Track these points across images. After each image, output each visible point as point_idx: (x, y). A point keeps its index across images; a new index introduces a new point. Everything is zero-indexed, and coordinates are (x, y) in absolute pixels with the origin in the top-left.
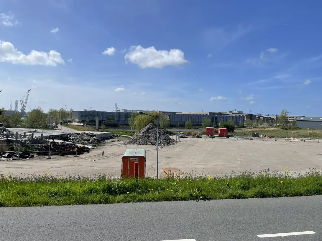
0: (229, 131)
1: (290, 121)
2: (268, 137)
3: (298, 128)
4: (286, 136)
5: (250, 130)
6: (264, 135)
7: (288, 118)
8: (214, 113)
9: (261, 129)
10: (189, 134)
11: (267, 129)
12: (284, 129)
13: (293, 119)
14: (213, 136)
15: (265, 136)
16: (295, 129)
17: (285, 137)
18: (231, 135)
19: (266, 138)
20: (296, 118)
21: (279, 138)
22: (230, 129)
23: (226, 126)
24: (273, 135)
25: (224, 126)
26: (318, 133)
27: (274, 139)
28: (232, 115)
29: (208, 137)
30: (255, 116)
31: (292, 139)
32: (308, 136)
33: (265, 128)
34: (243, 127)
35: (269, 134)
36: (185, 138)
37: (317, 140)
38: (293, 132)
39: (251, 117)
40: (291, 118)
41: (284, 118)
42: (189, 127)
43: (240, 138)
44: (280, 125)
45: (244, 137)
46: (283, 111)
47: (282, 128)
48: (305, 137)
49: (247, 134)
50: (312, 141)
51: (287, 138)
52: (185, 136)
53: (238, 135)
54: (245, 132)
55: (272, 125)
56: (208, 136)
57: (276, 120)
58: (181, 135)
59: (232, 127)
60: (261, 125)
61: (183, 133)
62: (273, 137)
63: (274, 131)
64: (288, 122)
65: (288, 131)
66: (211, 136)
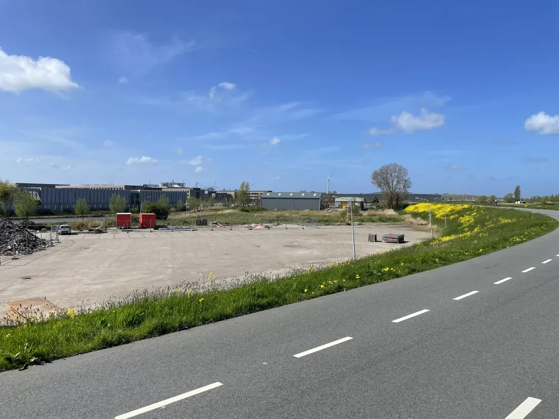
0: (158, 218)
1: (253, 198)
2: (221, 225)
3: (263, 209)
4: (246, 221)
5: (195, 215)
6: (215, 222)
7: (250, 194)
8: (134, 187)
9: (212, 213)
10: (81, 228)
11: (220, 212)
12: (244, 211)
13: (257, 195)
14: (130, 228)
15: (216, 224)
16: (258, 210)
17: (245, 224)
18: (162, 224)
19: (218, 226)
20: (261, 194)
21: (236, 226)
22: (162, 214)
23: (154, 210)
24: (227, 221)
25: (150, 210)
26: (287, 215)
27: (228, 227)
28: (166, 190)
29: (120, 231)
30: (204, 191)
31: (253, 225)
32: (274, 221)
33: (219, 210)
34: (184, 209)
35: (223, 220)
36: (71, 236)
37: (284, 226)
38: (256, 215)
39: (197, 193)
40: (254, 194)
41: (245, 194)
42: (83, 214)
43: (177, 228)
44: (238, 206)
45: (184, 227)
46: (243, 184)
47: (242, 210)
48: (270, 222)
49: (189, 222)
50: (279, 227)
51: (246, 225)
52: (73, 231)
53: (173, 225)
54: (187, 218)
55: (228, 206)
56: (121, 228)
57: (234, 198)
58: (63, 230)
59: (164, 210)
60: (212, 206)
61: (67, 227)
62: (228, 224)
63: (230, 214)
64: (250, 201)
65: (249, 214)
66: (126, 228)
